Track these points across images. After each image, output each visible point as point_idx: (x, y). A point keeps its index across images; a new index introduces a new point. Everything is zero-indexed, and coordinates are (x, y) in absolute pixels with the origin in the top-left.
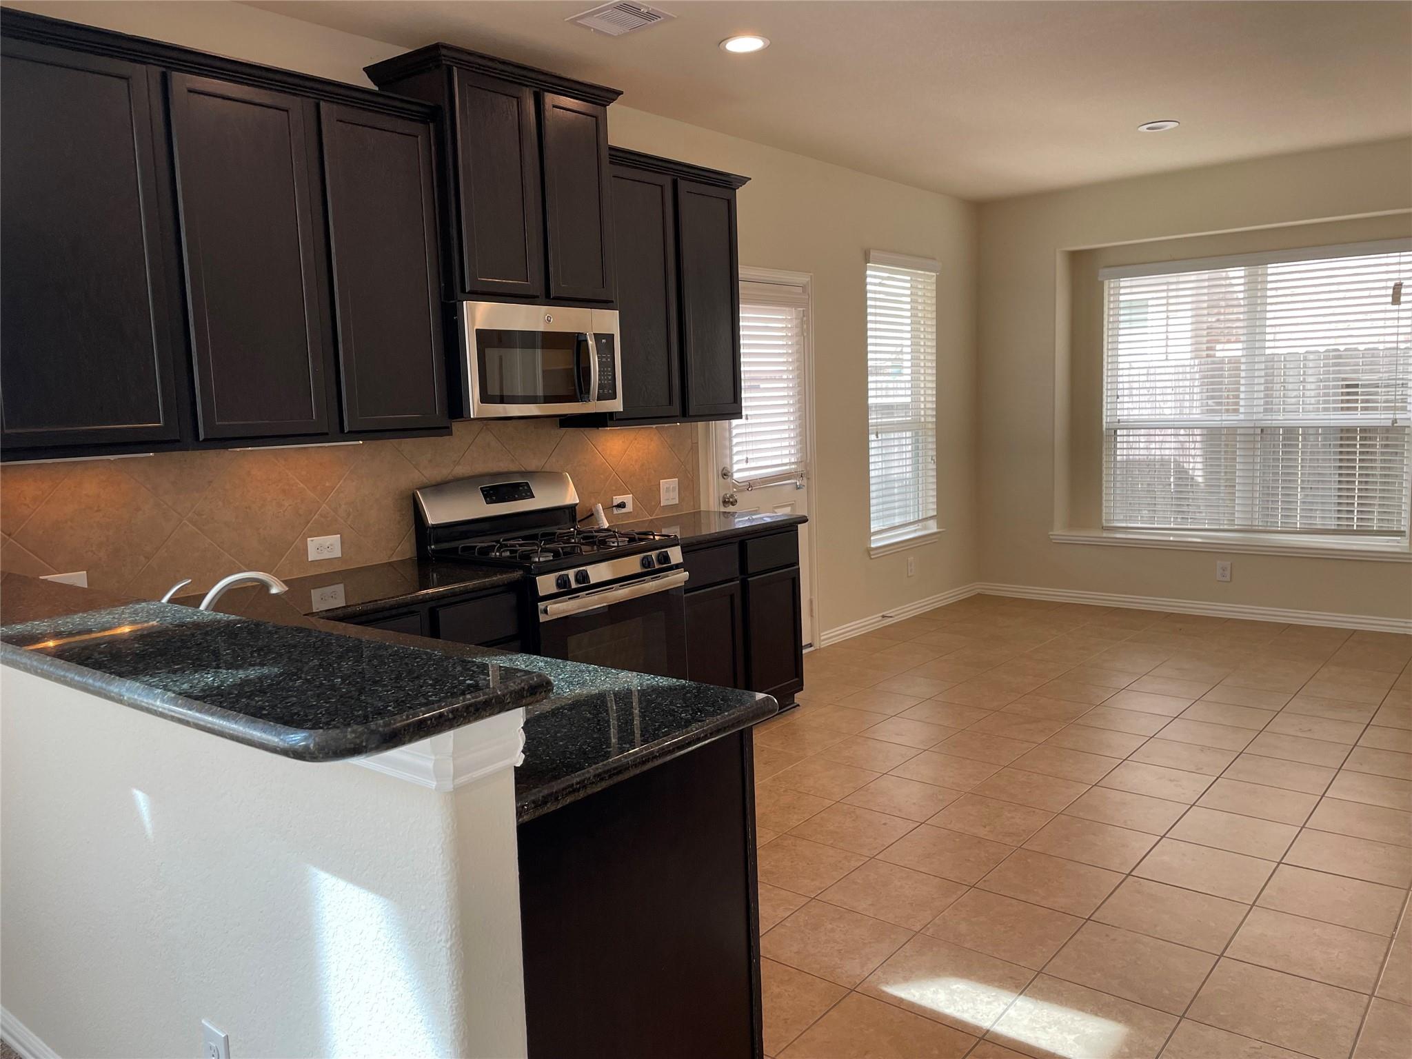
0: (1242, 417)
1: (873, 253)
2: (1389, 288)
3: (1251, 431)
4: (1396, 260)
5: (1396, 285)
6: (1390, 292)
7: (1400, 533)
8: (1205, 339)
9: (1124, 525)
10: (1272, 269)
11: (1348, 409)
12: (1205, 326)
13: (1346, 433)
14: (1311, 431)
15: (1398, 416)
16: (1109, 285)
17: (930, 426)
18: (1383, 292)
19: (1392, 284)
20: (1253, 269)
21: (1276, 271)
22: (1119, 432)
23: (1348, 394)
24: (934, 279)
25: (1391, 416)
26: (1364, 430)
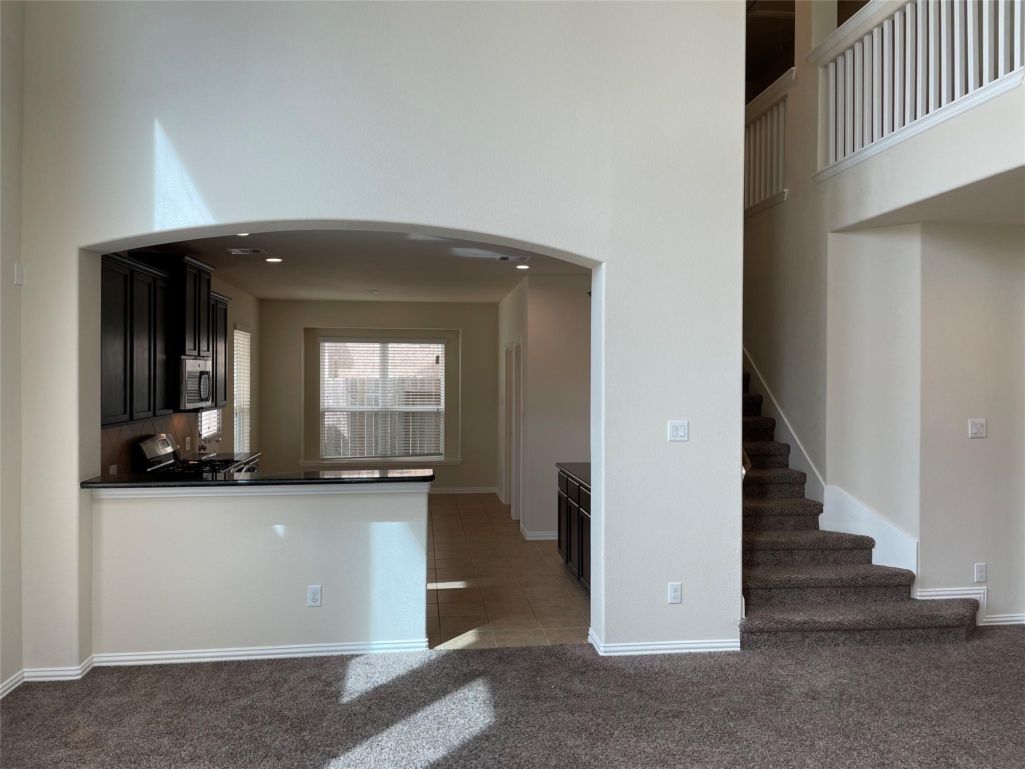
0: (380, 407)
1: (238, 326)
2: (434, 357)
3: (384, 413)
4: (437, 346)
5: (437, 356)
6: (435, 358)
7: (441, 454)
8: (333, 367)
9: (330, 457)
10: (390, 345)
11: (407, 404)
12: (333, 361)
13: (407, 414)
14: (394, 413)
15: (439, 408)
16: (322, 344)
17: (247, 410)
18: (432, 358)
19: (435, 356)
20: (384, 345)
21: (392, 347)
22: (326, 413)
23: (407, 398)
24: (249, 337)
25: (436, 407)
26: (413, 413)
